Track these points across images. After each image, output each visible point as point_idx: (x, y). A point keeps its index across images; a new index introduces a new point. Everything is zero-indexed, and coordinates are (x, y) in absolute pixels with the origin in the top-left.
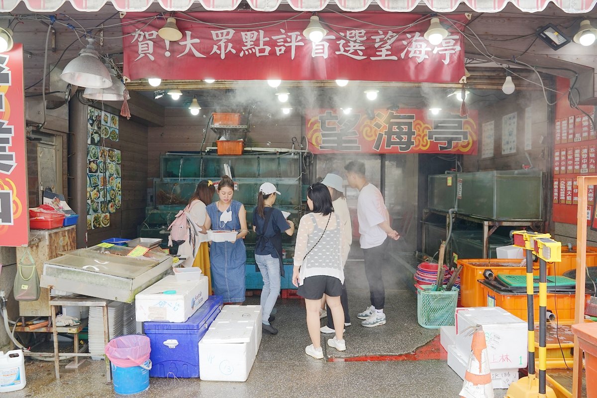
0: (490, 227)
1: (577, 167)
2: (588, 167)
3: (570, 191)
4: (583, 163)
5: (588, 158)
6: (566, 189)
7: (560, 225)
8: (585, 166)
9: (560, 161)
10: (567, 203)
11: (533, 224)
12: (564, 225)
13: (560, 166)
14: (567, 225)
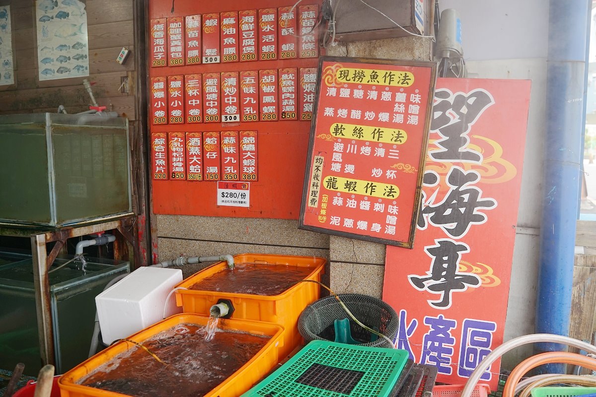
0: (49, 246)
1: (212, 112)
2: (240, 111)
3: (197, 156)
4: (228, 104)
5: (240, 94)
6: (186, 152)
7: (171, 219)
8: (231, 110)
9: (168, 99)
10: (190, 178)
11: (121, 223)
12: (181, 218)
13: (168, 110)
14: (186, 218)
